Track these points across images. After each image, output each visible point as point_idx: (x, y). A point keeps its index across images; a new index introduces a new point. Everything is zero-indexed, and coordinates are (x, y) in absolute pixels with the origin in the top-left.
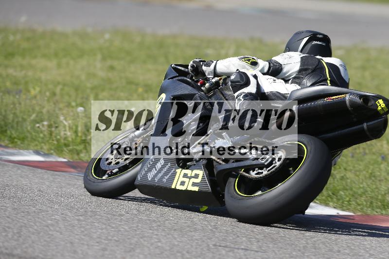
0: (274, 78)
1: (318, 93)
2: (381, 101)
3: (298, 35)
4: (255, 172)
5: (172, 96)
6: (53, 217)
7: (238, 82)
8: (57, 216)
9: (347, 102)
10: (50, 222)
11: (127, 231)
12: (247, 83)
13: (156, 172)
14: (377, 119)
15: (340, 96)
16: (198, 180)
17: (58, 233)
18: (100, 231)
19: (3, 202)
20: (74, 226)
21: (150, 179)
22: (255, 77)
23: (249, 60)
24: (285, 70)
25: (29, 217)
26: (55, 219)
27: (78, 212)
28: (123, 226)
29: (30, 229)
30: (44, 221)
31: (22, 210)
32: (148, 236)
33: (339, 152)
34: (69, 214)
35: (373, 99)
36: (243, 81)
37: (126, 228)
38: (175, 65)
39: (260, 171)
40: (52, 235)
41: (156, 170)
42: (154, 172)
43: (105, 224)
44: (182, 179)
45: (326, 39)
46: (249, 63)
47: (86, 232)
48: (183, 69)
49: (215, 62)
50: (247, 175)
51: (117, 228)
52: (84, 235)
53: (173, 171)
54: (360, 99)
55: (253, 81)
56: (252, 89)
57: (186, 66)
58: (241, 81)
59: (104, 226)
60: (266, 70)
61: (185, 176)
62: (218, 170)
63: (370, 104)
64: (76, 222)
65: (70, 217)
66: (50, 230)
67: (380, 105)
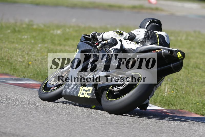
0: (130, 42)
1: (149, 49)
2: (179, 53)
3: (146, 20)
4: (116, 88)
5: (81, 50)
6: (88, 125)
7: (112, 43)
8: (90, 125)
9: (162, 53)
10: (86, 128)
11: (127, 133)
12: (116, 44)
13: (71, 88)
14: (177, 62)
15: (159, 50)
16: (90, 92)
17: (91, 134)
18: (113, 132)
19: (62, 117)
20: (99, 130)
21: (68, 92)
22: (121, 41)
23: (119, 33)
24: (136, 38)
25: (76, 125)
26: (89, 126)
27: (101, 123)
28: (125, 130)
29: (76, 131)
30: (83, 127)
31: (72, 121)
32: (138, 136)
33: (163, 78)
34: (97, 123)
35: (175, 52)
36: (114, 43)
37: (127, 131)
38: (84, 35)
39: (119, 87)
40: (88, 135)
41: (71, 87)
42: (70, 88)
43: (116, 129)
44: (83, 92)
45: (159, 22)
46: (119, 34)
47: (105, 133)
48: (88, 37)
49: (103, 33)
50: (112, 89)
51: (122, 131)
52: (104, 135)
53: (79, 88)
54: (169, 52)
55: (119, 43)
56: (118, 47)
57: (89, 36)
58: (113, 43)
59: (115, 130)
60: (127, 38)
61: (84, 90)
62: (99, 87)
63: (173, 54)
64: (100, 128)
65: (97, 125)
66: (87, 132)
67: (179, 55)
